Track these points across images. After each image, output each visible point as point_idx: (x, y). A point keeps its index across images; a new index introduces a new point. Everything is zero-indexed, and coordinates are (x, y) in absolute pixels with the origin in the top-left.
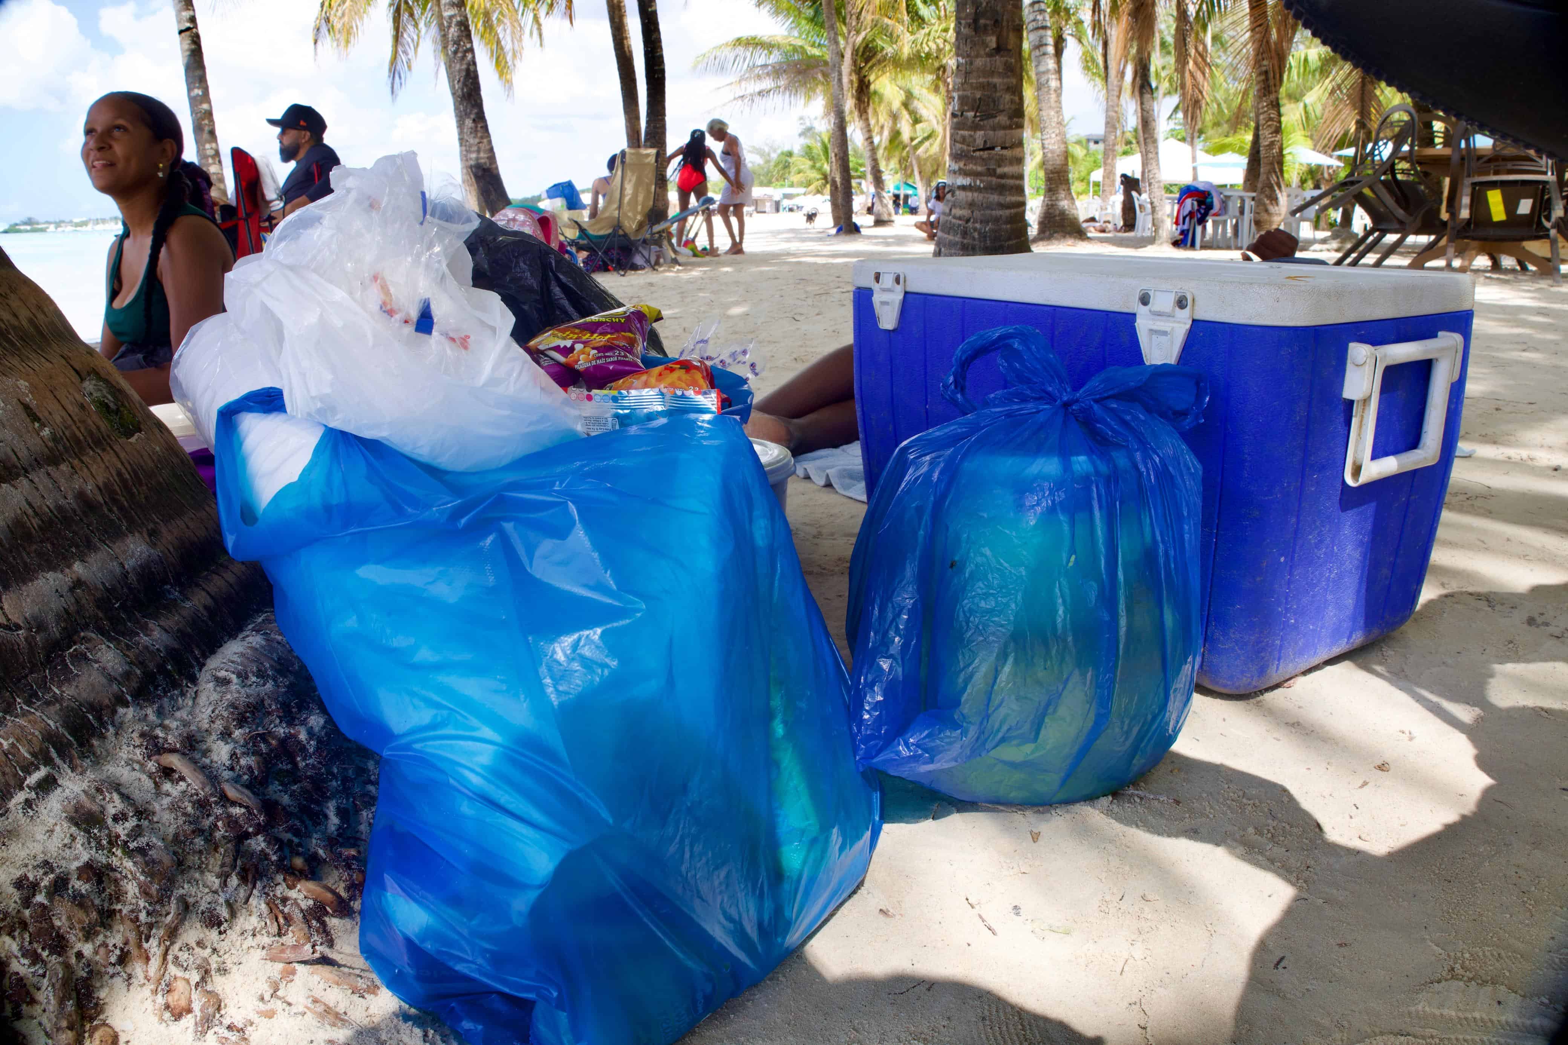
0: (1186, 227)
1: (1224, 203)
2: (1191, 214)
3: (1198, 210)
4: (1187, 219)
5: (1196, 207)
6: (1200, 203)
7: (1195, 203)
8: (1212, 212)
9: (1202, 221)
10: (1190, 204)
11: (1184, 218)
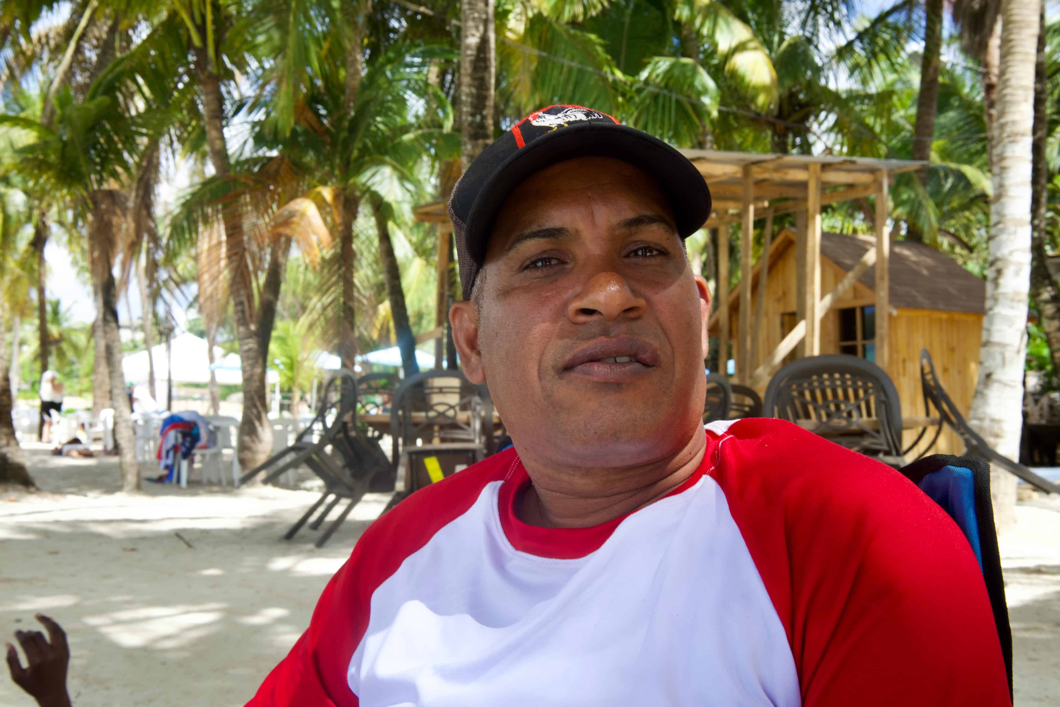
0: (170, 462)
1: (213, 434)
2: (175, 448)
3: (183, 444)
4: (171, 454)
5: (180, 440)
6: (185, 435)
7: (180, 436)
8: (199, 444)
9: (188, 455)
10: (173, 436)
11: (168, 452)
